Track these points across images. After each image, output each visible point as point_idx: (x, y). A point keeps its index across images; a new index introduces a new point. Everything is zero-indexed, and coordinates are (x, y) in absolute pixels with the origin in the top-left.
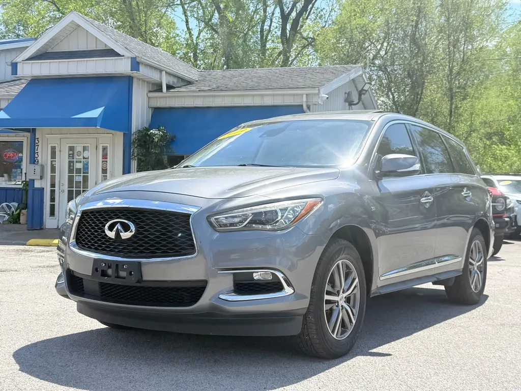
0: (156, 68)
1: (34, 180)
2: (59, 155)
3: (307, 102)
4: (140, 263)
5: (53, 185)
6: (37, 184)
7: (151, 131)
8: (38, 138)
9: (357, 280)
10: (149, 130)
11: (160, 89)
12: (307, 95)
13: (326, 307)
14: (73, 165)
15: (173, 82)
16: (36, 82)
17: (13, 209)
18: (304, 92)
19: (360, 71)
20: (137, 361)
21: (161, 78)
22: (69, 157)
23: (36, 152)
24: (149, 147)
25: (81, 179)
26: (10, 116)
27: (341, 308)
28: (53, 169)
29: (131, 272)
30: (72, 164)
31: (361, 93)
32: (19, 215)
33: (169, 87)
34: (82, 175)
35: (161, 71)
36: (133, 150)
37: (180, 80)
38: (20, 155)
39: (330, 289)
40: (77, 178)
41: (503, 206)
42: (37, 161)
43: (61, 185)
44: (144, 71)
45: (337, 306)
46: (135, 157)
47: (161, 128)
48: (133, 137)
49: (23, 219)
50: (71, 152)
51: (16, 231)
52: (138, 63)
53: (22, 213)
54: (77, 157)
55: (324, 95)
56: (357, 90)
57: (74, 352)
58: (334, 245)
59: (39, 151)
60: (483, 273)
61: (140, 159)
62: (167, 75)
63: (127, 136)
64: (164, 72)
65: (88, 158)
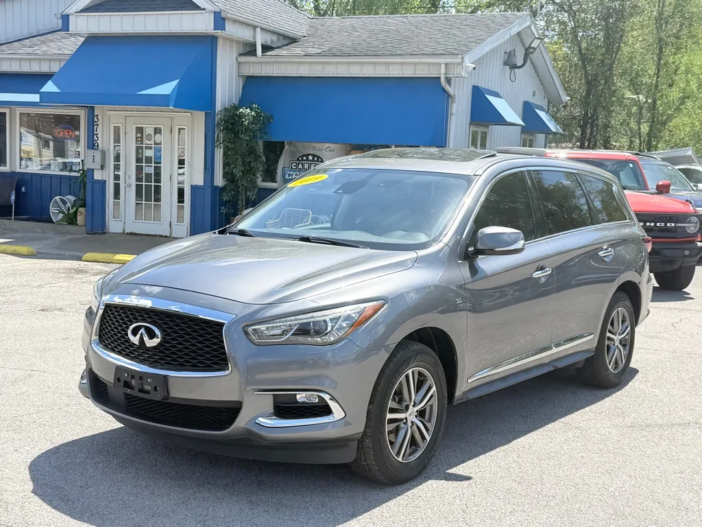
0: (248, 25)
1: (93, 170)
2: (124, 139)
3: (446, 74)
4: (166, 377)
5: (117, 177)
6: (98, 176)
7: (241, 110)
8: (97, 116)
9: (434, 388)
10: (237, 108)
11: (252, 52)
12: (446, 64)
13: (388, 428)
14: (142, 152)
15: (272, 41)
16: (93, 41)
17: (69, 205)
18: (443, 60)
19: (526, 22)
20: (169, 480)
21: (254, 37)
22: (137, 141)
23: (95, 133)
24: (238, 131)
25: (152, 171)
26: (60, 89)
27: (410, 424)
28: (117, 158)
29: (156, 387)
30: (140, 151)
31: (528, 51)
32: (76, 213)
33: (266, 48)
34: (153, 165)
35: (255, 27)
36: (218, 135)
37: (281, 38)
38: (77, 133)
39: (395, 406)
40: (147, 169)
41: (696, 227)
42: (96, 145)
43: (127, 177)
44: (231, 29)
45: (405, 423)
46: (220, 144)
47: (254, 105)
48: (217, 118)
49: (80, 219)
50: (139, 135)
51: (71, 234)
52: (224, 19)
53: (80, 212)
54: (148, 142)
55: (470, 65)
56: (524, 46)
57: (99, 463)
58: (401, 353)
59: (99, 131)
60: (628, 347)
61: (228, 147)
62: (264, 32)
63: (209, 117)
64: (259, 29)
65: (160, 144)
